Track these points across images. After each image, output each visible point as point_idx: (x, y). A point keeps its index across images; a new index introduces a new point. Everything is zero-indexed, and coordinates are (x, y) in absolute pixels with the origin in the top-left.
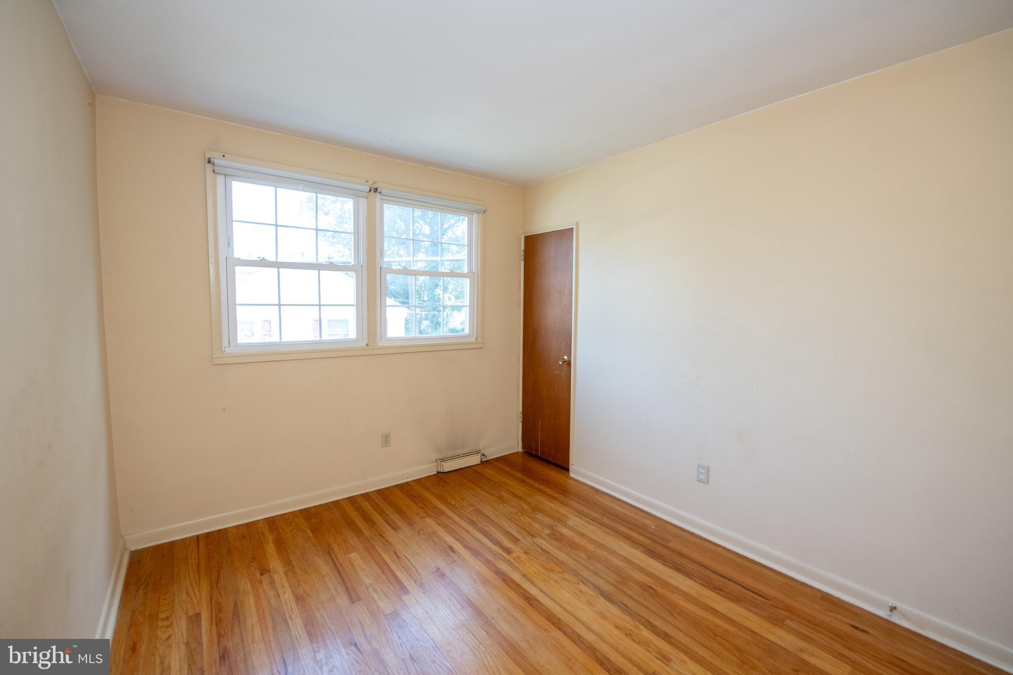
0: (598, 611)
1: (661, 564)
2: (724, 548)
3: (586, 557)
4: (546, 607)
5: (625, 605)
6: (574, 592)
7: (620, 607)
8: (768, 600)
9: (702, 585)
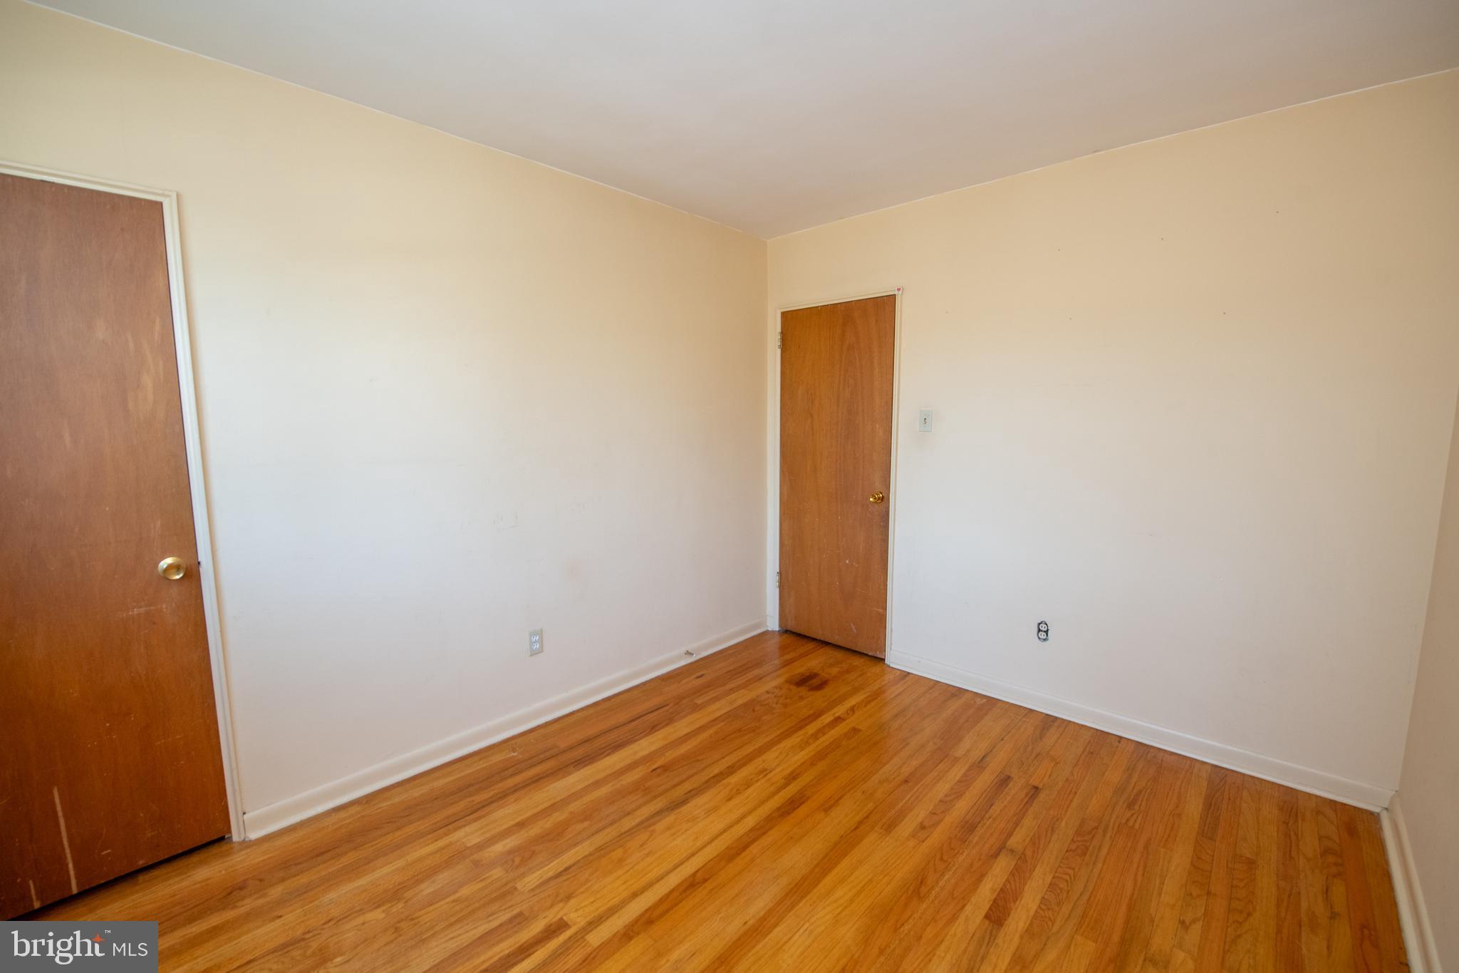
0: (705, 814)
1: (608, 758)
2: (578, 711)
3: (586, 824)
4: (709, 861)
5: (690, 791)
6: (672, 835)
7: (696, 795)
8: (668, 705)
9: (646, 735)
